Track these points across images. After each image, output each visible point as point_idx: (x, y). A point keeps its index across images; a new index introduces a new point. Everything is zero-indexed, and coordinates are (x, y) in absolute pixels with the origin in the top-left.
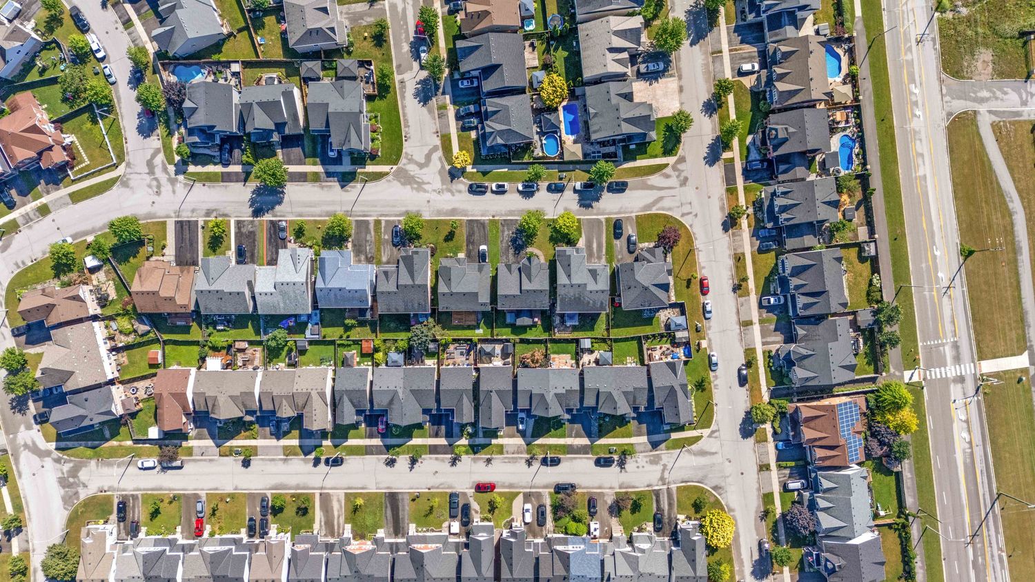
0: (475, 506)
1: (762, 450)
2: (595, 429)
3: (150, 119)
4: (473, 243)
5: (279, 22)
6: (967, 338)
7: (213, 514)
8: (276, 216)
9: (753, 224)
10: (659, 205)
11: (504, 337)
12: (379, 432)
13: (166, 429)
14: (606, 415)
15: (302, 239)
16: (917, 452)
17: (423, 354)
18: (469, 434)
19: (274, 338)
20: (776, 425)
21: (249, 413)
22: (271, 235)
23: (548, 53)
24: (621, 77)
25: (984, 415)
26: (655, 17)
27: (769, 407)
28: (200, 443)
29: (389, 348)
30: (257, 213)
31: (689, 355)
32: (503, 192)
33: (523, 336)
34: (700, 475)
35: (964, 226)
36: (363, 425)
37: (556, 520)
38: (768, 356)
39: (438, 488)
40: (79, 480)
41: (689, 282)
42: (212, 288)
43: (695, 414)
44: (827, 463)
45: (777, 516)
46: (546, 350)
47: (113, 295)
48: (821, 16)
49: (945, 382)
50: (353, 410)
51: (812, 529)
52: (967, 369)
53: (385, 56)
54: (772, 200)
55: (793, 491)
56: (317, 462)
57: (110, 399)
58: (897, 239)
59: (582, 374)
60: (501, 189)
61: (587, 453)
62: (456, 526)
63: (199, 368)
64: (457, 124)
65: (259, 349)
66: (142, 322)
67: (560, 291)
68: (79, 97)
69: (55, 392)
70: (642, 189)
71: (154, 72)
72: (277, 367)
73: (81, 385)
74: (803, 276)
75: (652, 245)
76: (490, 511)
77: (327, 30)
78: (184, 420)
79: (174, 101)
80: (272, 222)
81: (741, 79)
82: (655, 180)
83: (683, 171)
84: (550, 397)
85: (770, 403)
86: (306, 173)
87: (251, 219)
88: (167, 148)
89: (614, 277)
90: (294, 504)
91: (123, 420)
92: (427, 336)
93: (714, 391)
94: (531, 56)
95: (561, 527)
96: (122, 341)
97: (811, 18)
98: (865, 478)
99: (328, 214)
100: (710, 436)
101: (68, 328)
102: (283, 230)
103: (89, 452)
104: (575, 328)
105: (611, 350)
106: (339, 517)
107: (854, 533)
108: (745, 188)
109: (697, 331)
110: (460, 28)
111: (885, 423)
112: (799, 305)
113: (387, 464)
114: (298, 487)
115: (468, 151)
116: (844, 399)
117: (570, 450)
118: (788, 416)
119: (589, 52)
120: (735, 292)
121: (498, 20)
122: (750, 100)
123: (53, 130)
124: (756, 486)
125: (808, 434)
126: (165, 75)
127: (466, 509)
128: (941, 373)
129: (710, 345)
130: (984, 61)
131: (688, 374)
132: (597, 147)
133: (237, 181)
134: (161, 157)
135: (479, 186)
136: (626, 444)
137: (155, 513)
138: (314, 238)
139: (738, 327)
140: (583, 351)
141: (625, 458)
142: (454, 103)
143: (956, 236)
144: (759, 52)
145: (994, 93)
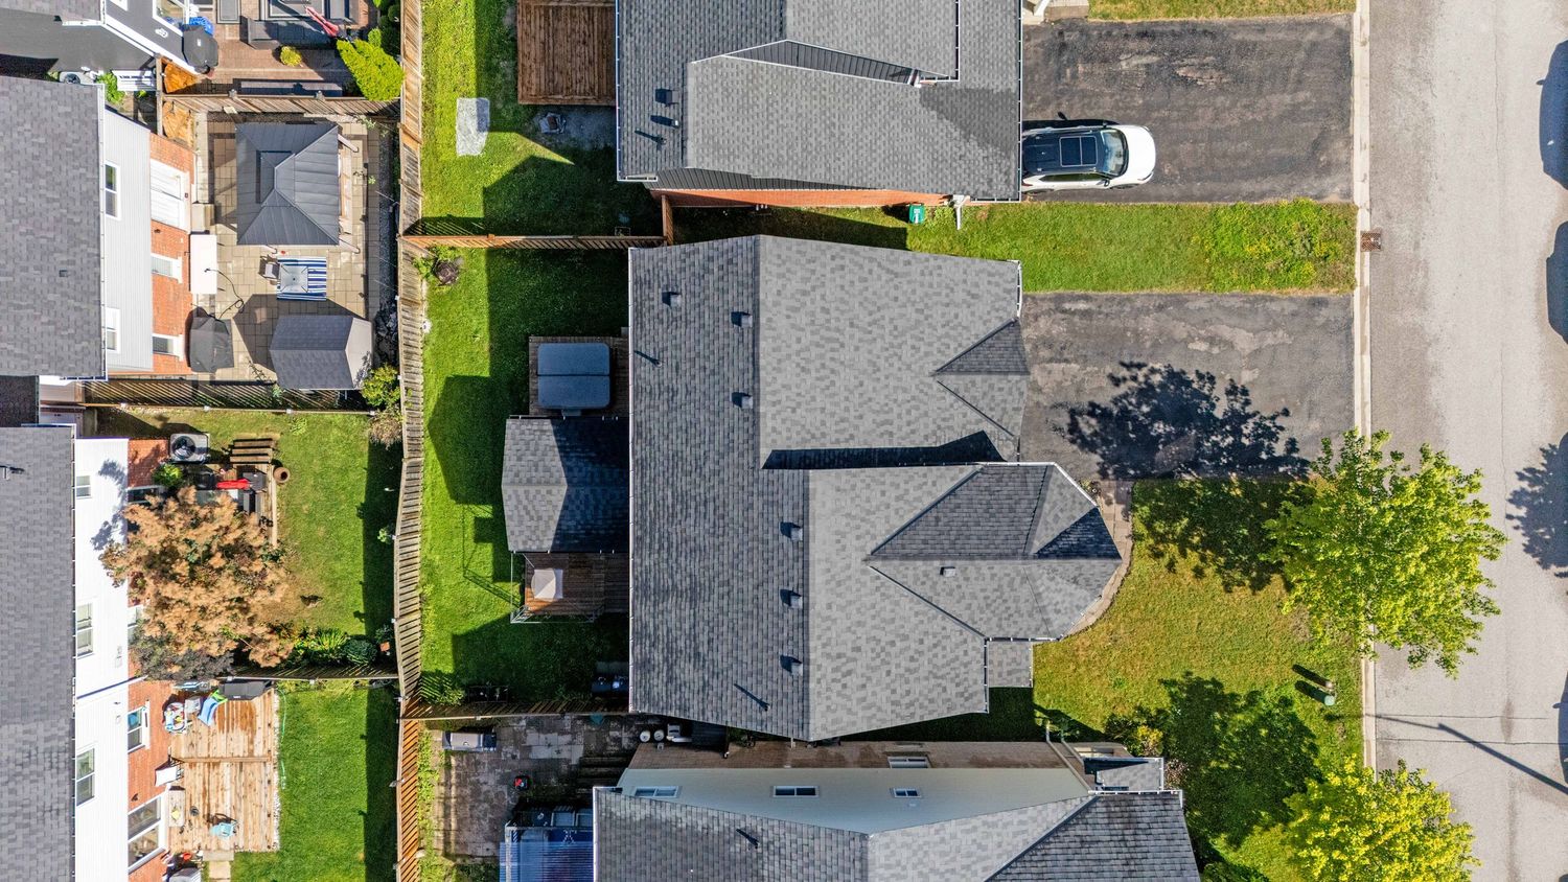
33: (419, 471)
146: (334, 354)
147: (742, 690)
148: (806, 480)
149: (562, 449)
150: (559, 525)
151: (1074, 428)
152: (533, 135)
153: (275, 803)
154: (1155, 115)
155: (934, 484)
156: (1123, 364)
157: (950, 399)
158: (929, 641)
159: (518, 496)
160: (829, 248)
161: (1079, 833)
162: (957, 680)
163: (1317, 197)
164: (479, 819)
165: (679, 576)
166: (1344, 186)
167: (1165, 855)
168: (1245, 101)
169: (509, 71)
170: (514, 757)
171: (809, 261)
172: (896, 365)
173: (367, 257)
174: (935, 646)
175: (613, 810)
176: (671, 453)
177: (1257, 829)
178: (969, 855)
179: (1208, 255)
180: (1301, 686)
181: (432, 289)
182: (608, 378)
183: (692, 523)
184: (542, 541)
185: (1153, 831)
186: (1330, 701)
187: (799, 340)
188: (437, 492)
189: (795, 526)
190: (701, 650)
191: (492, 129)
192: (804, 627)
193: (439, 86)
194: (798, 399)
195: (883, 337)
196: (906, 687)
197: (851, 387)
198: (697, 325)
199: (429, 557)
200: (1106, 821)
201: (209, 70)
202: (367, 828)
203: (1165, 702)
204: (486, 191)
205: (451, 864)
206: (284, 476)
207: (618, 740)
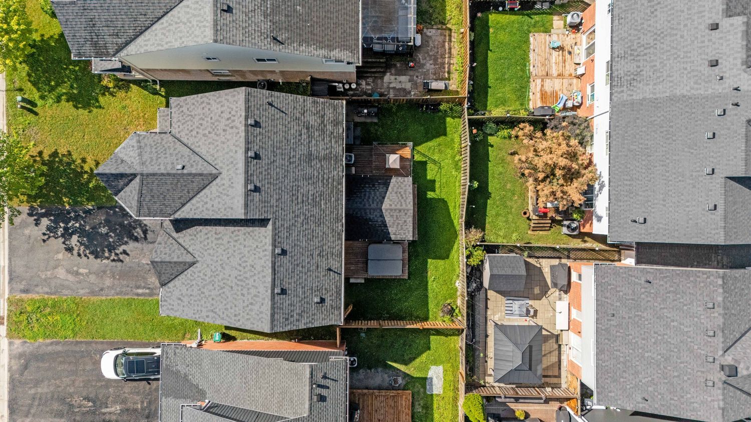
146: (495, 272)
147: (282, 112)
148: (246, 214)
149: (386, 226)
150: (387, 189)
151: (145, 232)
152: (406, 375)
153: (532, 56)
154: (103, 383)
155: (191, 209)
156: (122, 261)
157: (190, 250)
158: (194, 133)
159: (406, 204)
160: (240, 326)
161: (119, 40)
162: (183, 114)
163: (25, 342)
164: (434, 47)
165: (318, 166)
166: (12, 348)
167: (76, 29)
168: (60, 389)
169: (417, 406)
170: (417, 77)
171: (249, 319)
172: (213, 267)
173: (486, 318)
174: (192, 131)
175: (350, 54)
176: (322, 226)
177: (56, 37)
178: (169, 31)
179: (78, 315)
180: (35, 105)
181: (455, 302)
182: (369, 258)
183: (310, 192)
184: (396, 182)
185: (83, 40)
186: (19, 98)
187: (254, 281)
188: (453, 204)
189: (252, 191)
190: (306, 131)
191: (425, 379)
192: (247, 142)
193: (451, 399)
194: (255, 252)
195: (219, 281)
196: (204, 111)
197: (232, 257)
198: (306, 288)
199: (457, 173)
200: (107, 45)
201: (560, 408)
202: (488, 43)
203: (101, 99)
204: (429, 348)
205: (449, 26)
206: (525, 213)
207: (367, 84)
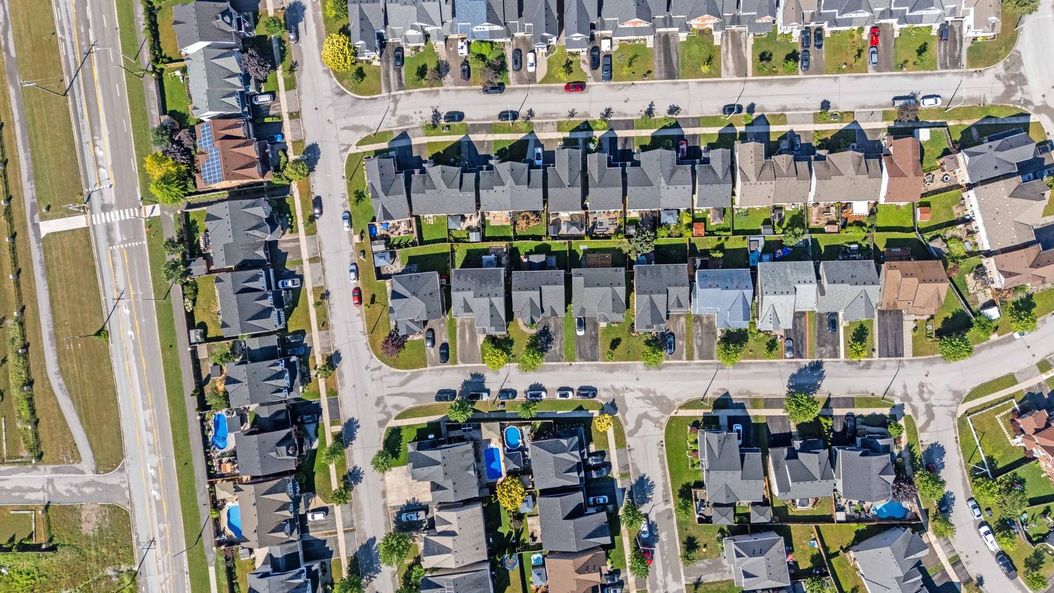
0: (586, 68)
1: (298, 133)
2: (465, 150)
3: (931, 462)
4: (592, 337)
5: (796, 563)
6: (100, 249)
7: (860, 51)
8: (796, 363)
9: (310, 360)
10: (404, 377)
11: (558, 242)
12: (686, 141)
13: (910, 139)
14: (453, 165)
15: (768, 340)
16: (146, 135)
17: (641, 222)
18: (593, 142)
19: (796, 236)
20: (283, 159)
21: (822, 158)
22: (802, 343)
23: (518, 530)
24: (444, 506)
25: (82, 174)
26: (411, 567)
27: (290, 177)
28: (874, 125)
29: (676, 228)
30: (817, 366)
31: (372, 227)
32: (561, 389)
33: (539, 243)
34: (359, 107)
35: (105, 361)
36: (702, 148)
37: (503, 56)
38: (292, 228)
39: (624, 85)
40: (1004, 83)
41: (373, 301)
42: (861, 287)
43: (364, 167)
44: (232, 122)
45: (280, 67)
46: (514, 230)
47: (970, 278)
48: (248, 567)
49: (121, 205)
50: (712, 163)
51: (246, 55)
52: (100, 219)
53: (684, 527)
54: (292, 383)
55: (266, 93)
56: (751, 109)
57: (971, 169)
58: (169, 346)
59: (478, 206)
60: (564, 392)
61: (472, 125)
62: (605, 46)
63: (876, 203)
64: (610, 458)
65: (812, 225)
66: (938, 250)
67: (502, 290)
68: (1007, 485)
69: (1031, 175)
70: (421, 394)
71: (927, 511)
72: (793, 207)
73: (1001, 183)
74: (259, 309)
75: (410, 338)
76: (571, 62)
77: (743, 554)
78: (891, 149)
79: (905, 482)
80: (801, 357)
81: (325, 505)
82: (409, 404)
83: (381, 412)
84: (509, 181)
85: (291, 181)
86: (765, 408)
87: (824, 360)
88: (913, 432)
89: (447, 305)
90: (774, 64)
91: (957, 147)
92: (636, 241)
93: (346, 192)
94: (534, 528)
95: (497, 49)
96: (959, 230)
97: (258, 564)
98: (195, 108)
99: (742, 365)
100: (349, 146)
101: (1017, 243)
102: (789, 349)
103: (993, 113)
104: (486, 252)
105: (449, 230)
106: (727, 52)
107: (204, 53)
108: (319, 395)
109: (364, 252)
110: (607, 556)
111: (177, 162)
112: (263, 280)
113: (678, 108)
114: (771, 82)
115: (598, 431)
116: (217, 186)
117: (490, 129)
118: (272, 168)
119: (476, 532)
120: (327, 291)
121: (568, 564)
122: (316, 483)
123: (1034, 450)
124: (302, 97)
125: (252, 151)
126: (916, 509)
127: (595, 64)
128: (125, 214)
129: (351, 237)
130: (89, 522)
131: (371, 208)
132: (467, 435)
133: (838, 398)
134: (919, 423)
135: (586, 395)
136: (432, 135)
137: (922, 50)
138: (756, 340)
139: (323, 256)
140: (478, 230)
141: (433, 122)
142: (613, 480)
143: (113, 350)
144: (308, 531)
145: (79, 491)
146: (554, 233)
148: (538, 291)
149: (542, 261)
150: (532, 261)
151: (546, 325)
152: (583, 255)
154: (586, 335)
155: (538, 305)
156: (554, 333)
157: (548, 307)
159: (536, 257)
162: (515, 308)
163: (576, 357)
165: (527, 276)
166: (578, 361)
168: (588, 347)
169: (592, 252)
170: (503, 255)
171: (564, 291)
172: (552, 301)
173: (566, 234)
174: (521, 306)
176: (541, 275)
179: (568, 342)
180: (513, 355)
181: (562, 243)
184: (530, 259)
186: (512, 359)
187: (554, 290)
188: (536, 244)
191: (583, 250)
193: (588, 243)
194: (547, 290)
196: (515, 302)
197: (549, 296)
198: (555, 278)
199: (528, 243)
204: (575, 250)
206: (538, 225)
